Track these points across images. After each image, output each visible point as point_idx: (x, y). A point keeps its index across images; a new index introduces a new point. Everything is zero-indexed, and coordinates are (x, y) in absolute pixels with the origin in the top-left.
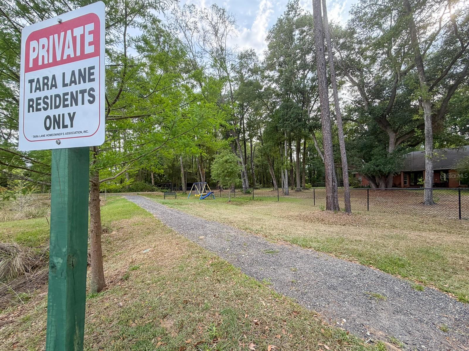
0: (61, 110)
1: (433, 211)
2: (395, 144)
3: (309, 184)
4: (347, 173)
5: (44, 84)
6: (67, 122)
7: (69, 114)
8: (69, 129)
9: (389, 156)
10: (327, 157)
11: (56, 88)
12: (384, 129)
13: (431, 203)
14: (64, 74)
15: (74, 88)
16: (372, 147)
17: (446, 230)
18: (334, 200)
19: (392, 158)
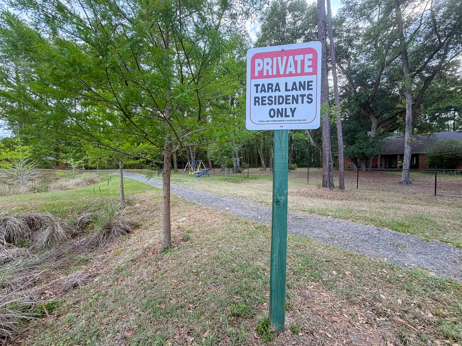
0: (284, 106)
1: (411, 189)
2: (377, 129)
3: (295, 164)
4: (342, 155)
5: (269, 88)
6: (289, 113)
7: (291, 109)
8: (291, 118)
9: (371, 140)
10: (325, 139)
11: (280, 91)
12: (367, 115)
13: (408, 182)
14: (286, 83)
15: (295, 93)
16: (355, 131)
17: (425, 204)
18: (330, 179)
19: (374, 142)
